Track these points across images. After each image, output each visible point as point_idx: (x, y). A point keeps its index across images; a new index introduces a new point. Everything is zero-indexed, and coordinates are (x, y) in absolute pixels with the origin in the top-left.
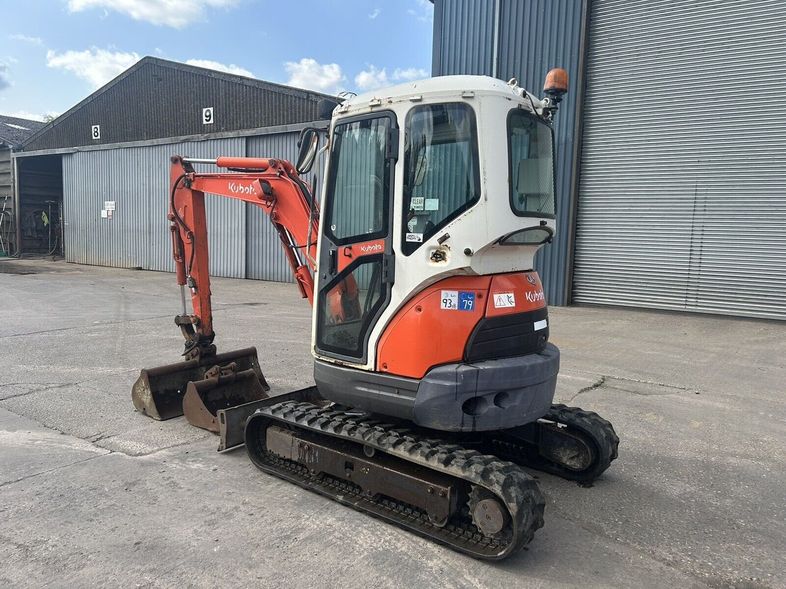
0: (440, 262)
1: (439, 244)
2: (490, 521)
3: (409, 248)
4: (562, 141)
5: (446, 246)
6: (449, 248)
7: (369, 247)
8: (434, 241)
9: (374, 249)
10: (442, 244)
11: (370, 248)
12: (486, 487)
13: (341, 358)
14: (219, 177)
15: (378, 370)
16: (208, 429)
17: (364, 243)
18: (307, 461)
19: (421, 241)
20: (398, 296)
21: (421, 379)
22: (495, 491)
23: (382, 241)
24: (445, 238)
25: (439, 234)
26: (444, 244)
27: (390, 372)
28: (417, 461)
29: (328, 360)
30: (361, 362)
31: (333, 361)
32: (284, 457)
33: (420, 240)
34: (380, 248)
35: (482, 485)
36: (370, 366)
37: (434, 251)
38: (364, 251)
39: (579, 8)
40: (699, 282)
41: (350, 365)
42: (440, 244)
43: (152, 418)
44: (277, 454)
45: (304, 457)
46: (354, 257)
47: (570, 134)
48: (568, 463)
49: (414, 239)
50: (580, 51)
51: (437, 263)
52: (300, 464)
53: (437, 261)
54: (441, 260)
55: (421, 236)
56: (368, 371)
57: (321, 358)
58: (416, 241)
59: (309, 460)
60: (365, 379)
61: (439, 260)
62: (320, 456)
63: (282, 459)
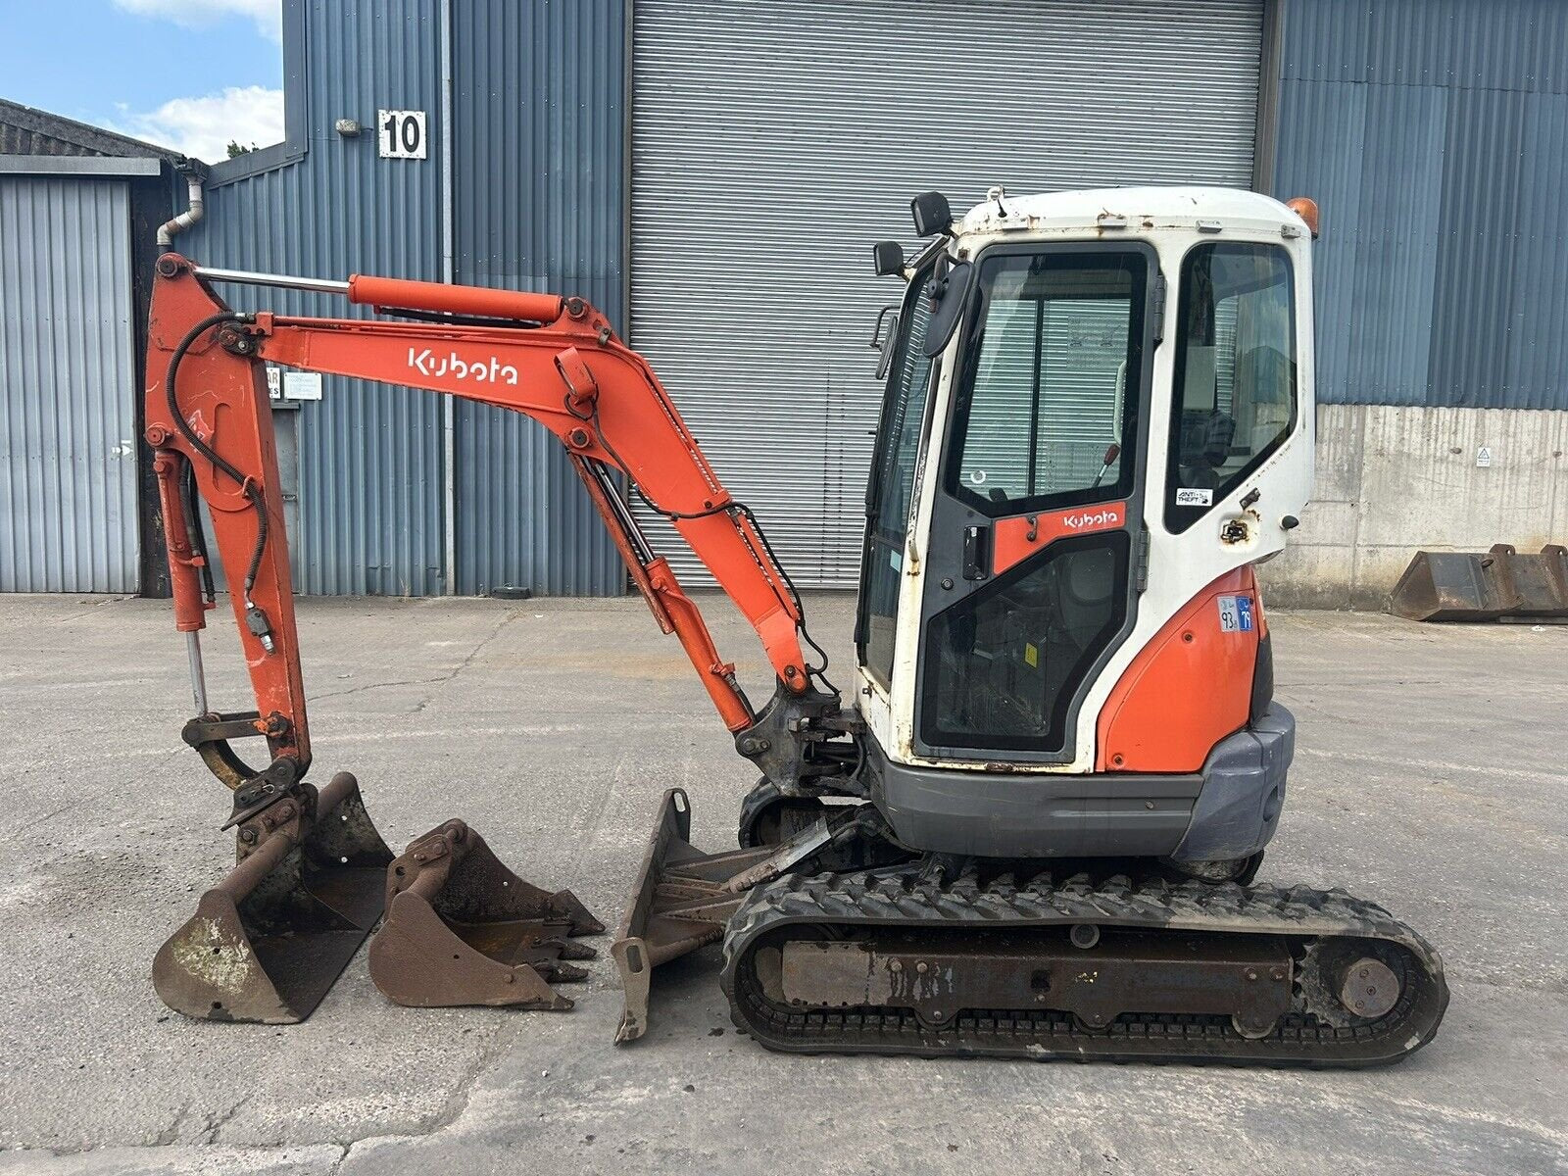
0: (1236, 543)
1: (1242, 509)
2: (1375, 996)
3: (1179, 519)
4: (598, 271)
5: (1254, 512)
6: (1258, 516)
7: (1086, 519)
8: (1232, 503)
9: (1099, 522)
10: (1247, 510)
11: (1089, 521)
12: (1388, 938)
13: (1001, 757)
14: (354, 330)
15: (1101, 769)
16: (488, 1002)
17: (1071, 511)
18: (918, 998)
19: (1209, 504)
20: (1152, 614)
21: (1199, 772)
22: (1405, 940)
23: (1120, 504)
24: (1252, 498)
25: (1242, 491)
26: (1250, 508)
27: (1131, 769)
28: (1240, 927)
29: (965, 767)
30: (1061, 758)
31: (982, 767)
32: (844, 1004)
33: (1206, 501)
34: (1115, 519)
35: (1380, 936)
36: (1083, 762)
37: (1228, 522)
38: (1074, 526)
39: (618, 15)
40: (839, 539)
41: (1032, 769)
42: (1244, 508)
43: (260, 1022)
44: (821, 1004)
45: (910, 991)
46: (1044, 540)
47: (614, 261)
48: (1206, 874)
49: (1194, 501)
50: (625, 100)
51: (1230, 546)
52: (900, 1011)
53: (1232, 542)
54: (1238, 540)
55: (1209, 494)
56: (1084, 775)
57: (939, 765)
58: (1199, 503)
59: (923, 993)
60: (1078, 793)
61: (1235, 540)
62: (957, 980)
63: (837, 1011)
